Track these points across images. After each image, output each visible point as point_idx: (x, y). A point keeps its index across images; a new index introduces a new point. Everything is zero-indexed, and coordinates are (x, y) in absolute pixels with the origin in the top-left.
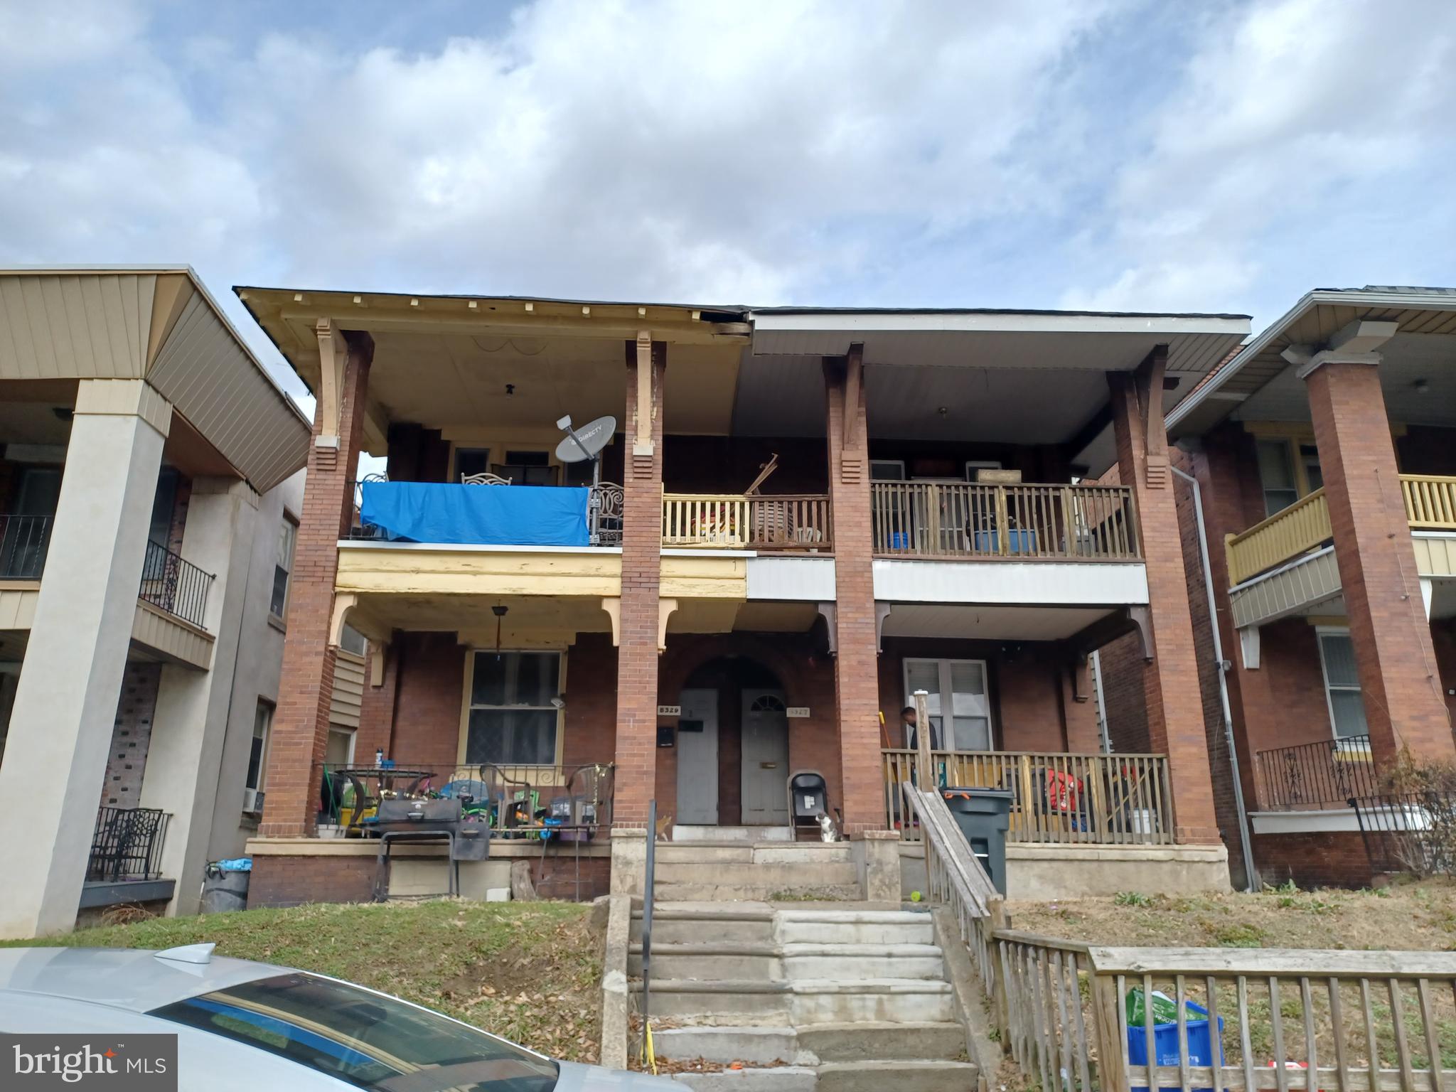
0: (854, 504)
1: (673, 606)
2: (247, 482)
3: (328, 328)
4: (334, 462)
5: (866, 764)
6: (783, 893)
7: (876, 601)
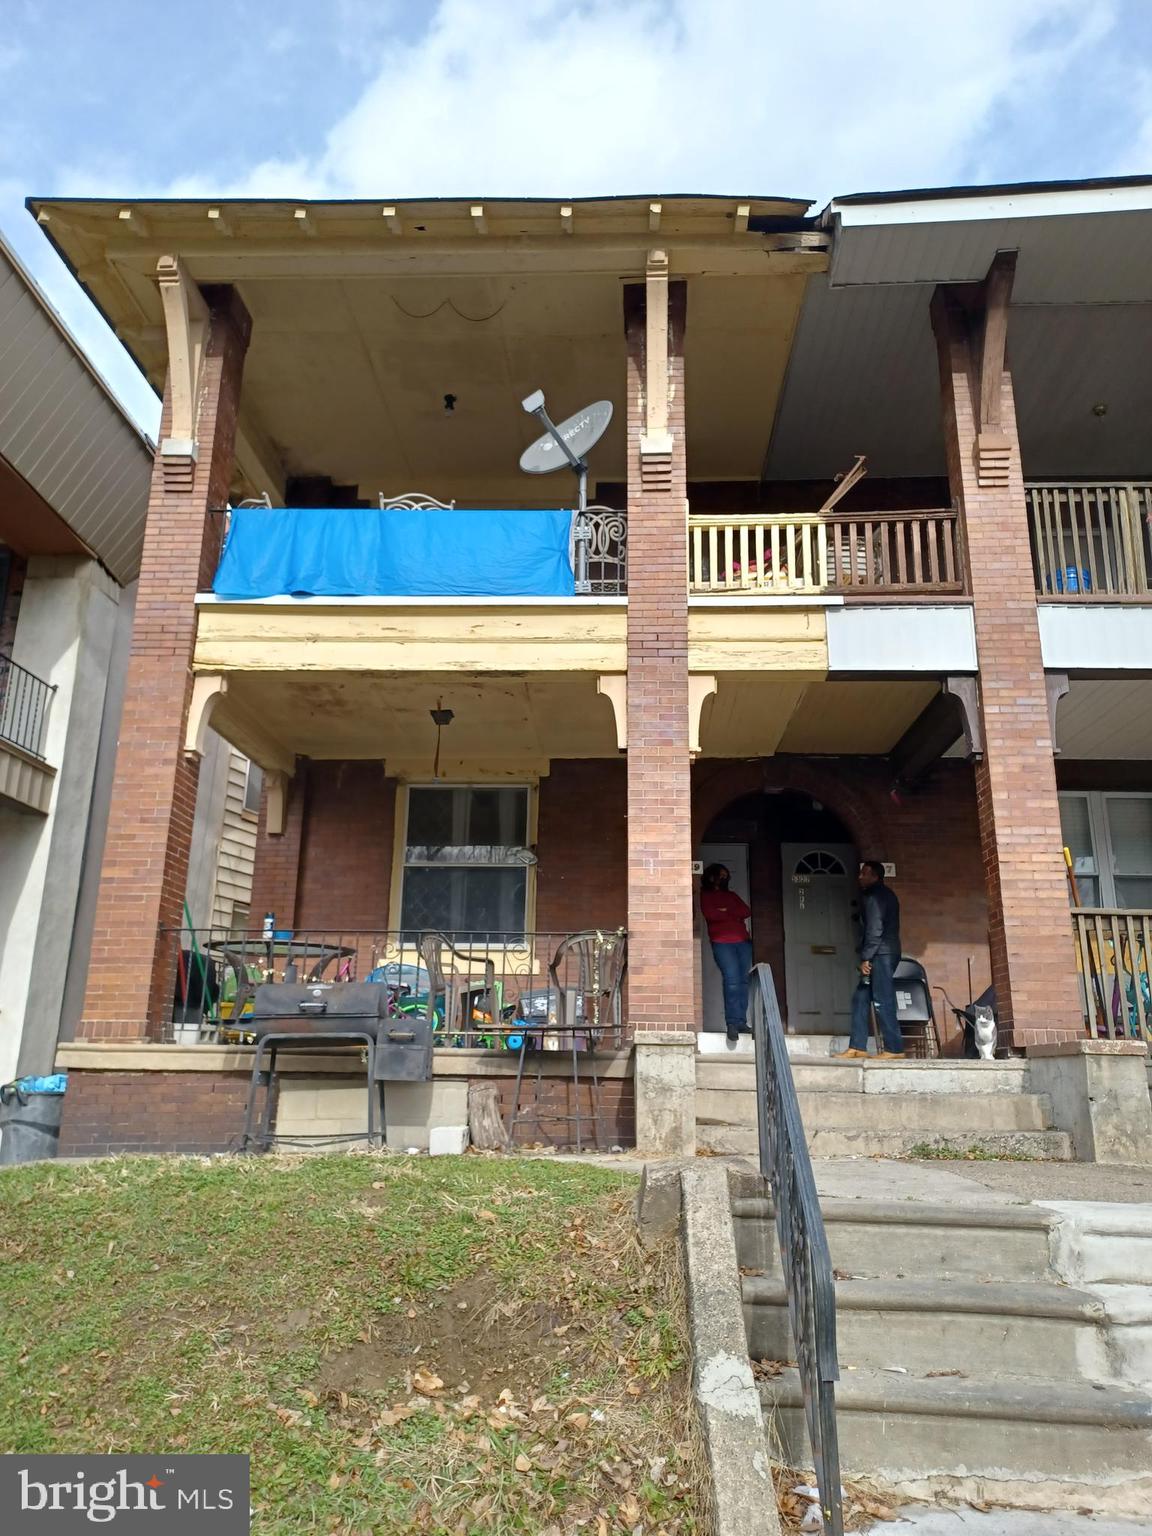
0: (1000, 519)
1: (710, 685)
2: (101, 563)
3: (175, 268)
4: (188, 478)
5: (1045, 931)
6: (933, 1147)
7: (1048, 671)
